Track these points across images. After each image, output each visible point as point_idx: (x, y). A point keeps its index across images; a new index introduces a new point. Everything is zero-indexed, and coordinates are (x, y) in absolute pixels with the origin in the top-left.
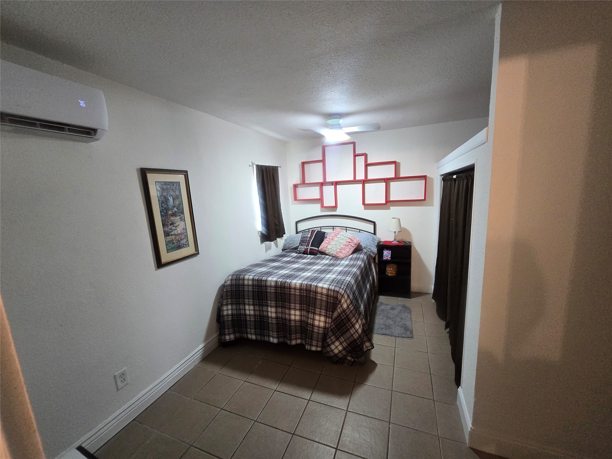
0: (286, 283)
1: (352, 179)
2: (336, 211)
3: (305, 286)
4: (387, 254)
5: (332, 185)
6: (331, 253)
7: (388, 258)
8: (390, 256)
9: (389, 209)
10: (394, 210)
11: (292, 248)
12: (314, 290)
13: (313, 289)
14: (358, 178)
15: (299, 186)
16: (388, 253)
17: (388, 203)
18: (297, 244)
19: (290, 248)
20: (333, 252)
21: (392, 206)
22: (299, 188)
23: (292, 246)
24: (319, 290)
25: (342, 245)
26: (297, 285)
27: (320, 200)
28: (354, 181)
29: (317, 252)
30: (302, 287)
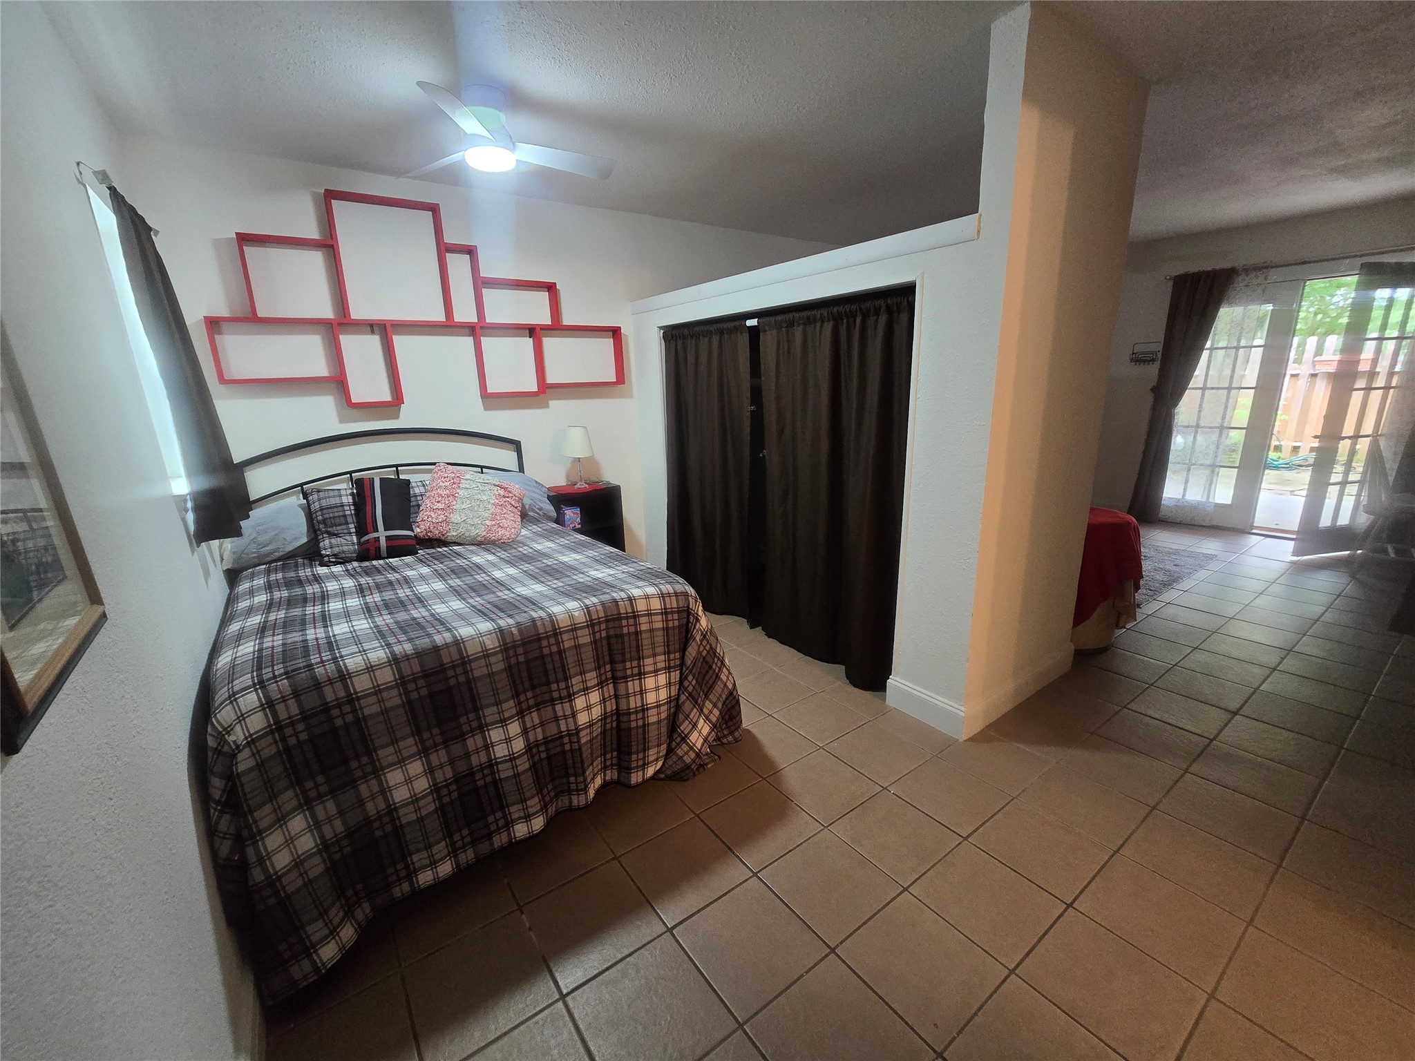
0: (539, 624)
1: (440, 317)
2: (397, 417)
3: (600, 608)
4: (572, 515)
5: (373, 332)
6: (467, 534)
7: (575, 526)
8: (579, 520)
9: (547, 406)
10: (559, 407)
11: (277, 555)
12: (630, 610)
13: (624, 608)
14: (458, 317)
15: (225, 326)
16: (574, 513)
17: (545, 391)
18: (296, 539)
19: (269, 559)
20: (474, 532)
21: (551, 400)
22: (226, 337)
23: (277, 550)
24: (641, 606)
25: (490, 507)
26: (576, 614)
27: (338, 382)
28: (449, 326)
29: (414, 542)
30: (592, 614)
